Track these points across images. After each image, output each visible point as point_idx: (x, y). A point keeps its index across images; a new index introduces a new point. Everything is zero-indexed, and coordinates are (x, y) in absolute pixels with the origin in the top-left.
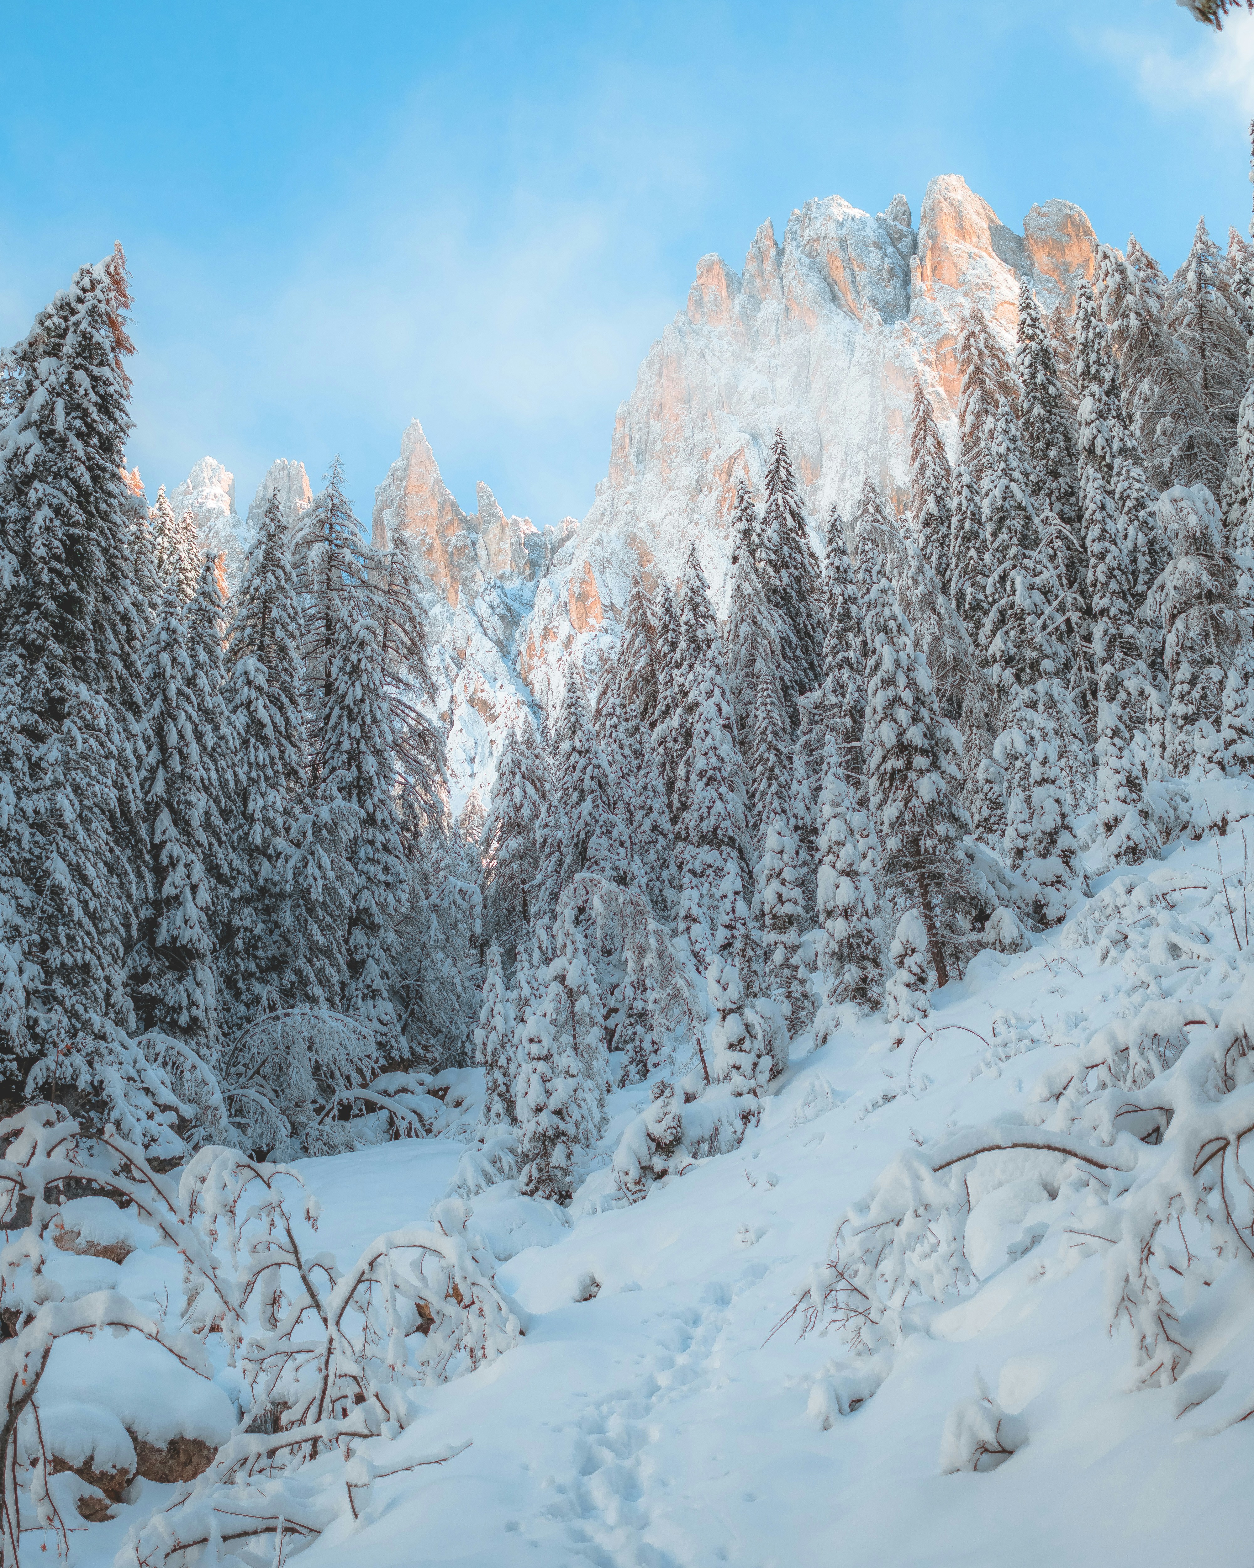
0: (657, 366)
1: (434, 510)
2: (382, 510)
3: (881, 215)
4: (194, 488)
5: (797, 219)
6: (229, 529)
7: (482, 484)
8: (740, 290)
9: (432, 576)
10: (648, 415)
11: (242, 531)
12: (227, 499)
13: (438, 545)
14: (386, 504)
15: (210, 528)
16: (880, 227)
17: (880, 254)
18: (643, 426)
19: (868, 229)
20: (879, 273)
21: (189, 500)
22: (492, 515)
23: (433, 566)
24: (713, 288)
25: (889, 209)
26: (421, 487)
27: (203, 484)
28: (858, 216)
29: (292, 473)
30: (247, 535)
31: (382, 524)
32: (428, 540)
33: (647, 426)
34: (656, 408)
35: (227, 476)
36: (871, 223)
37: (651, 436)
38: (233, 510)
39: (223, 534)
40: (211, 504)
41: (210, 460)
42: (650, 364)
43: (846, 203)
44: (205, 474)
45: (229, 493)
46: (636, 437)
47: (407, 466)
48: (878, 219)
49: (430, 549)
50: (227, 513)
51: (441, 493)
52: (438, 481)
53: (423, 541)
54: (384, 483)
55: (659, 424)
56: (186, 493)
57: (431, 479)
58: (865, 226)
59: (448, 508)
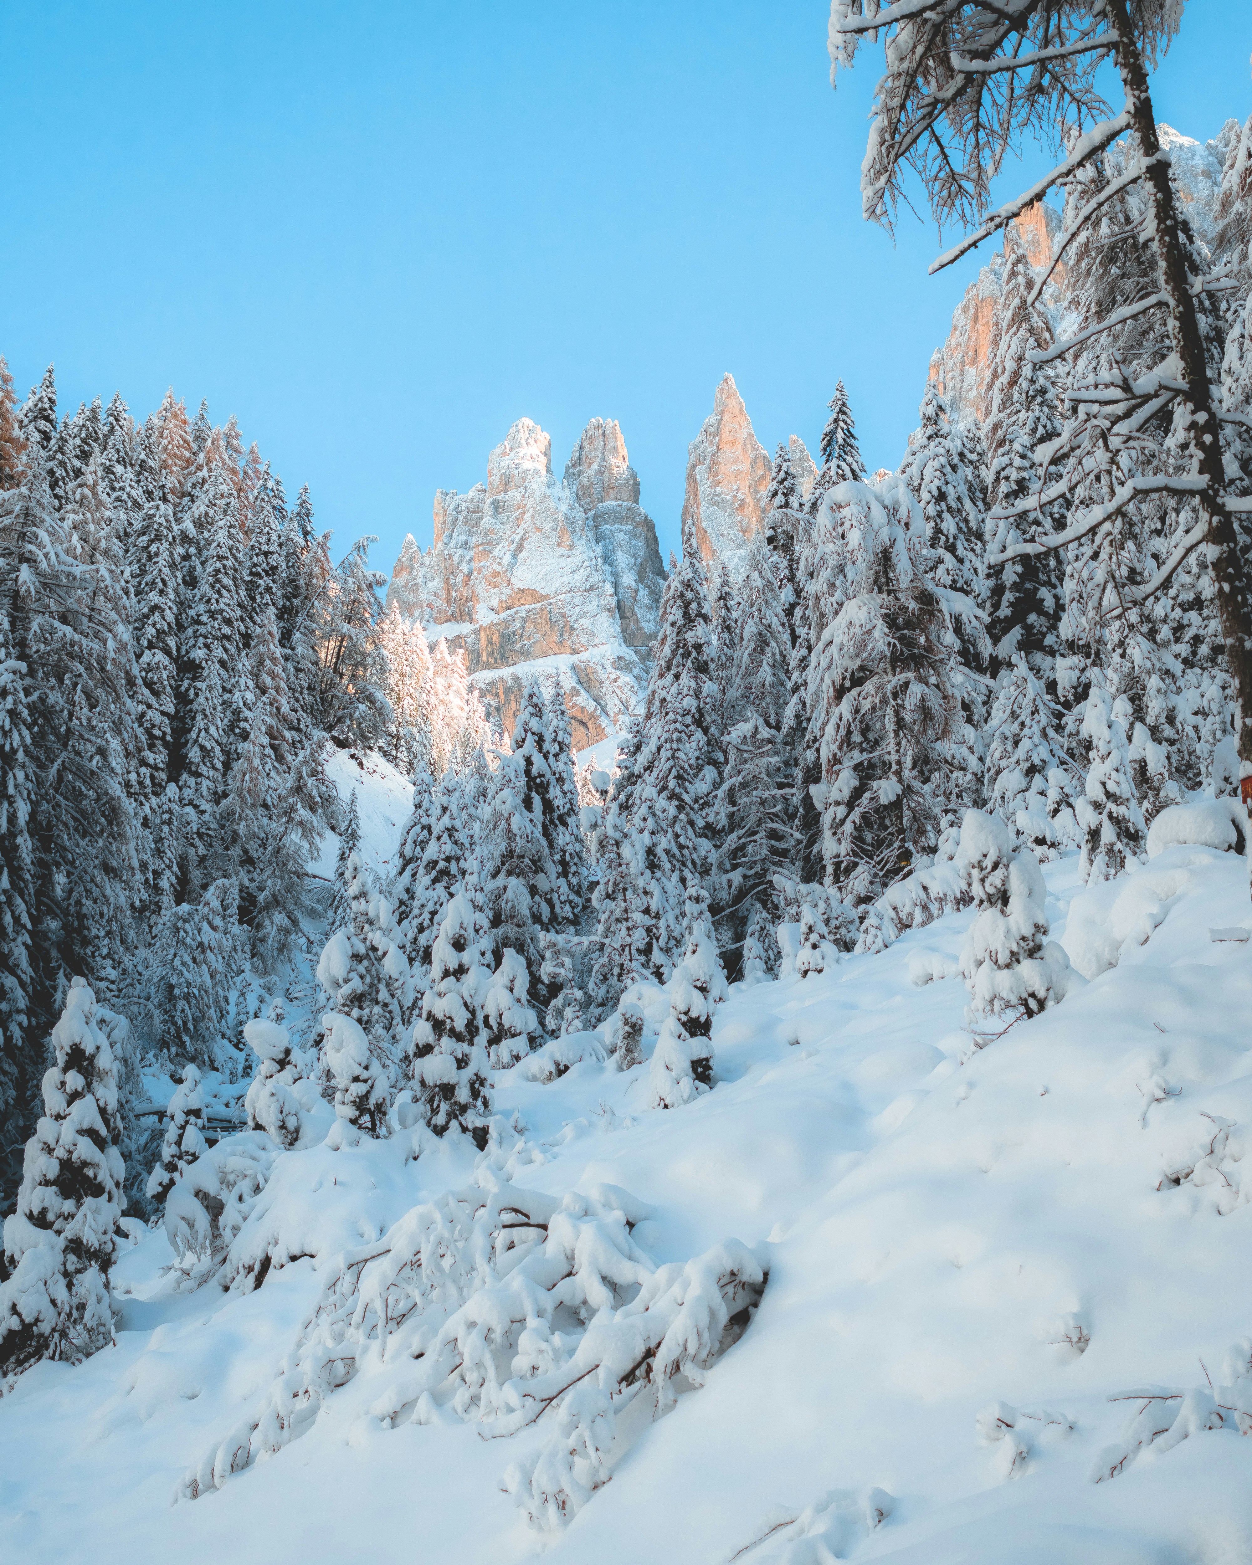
0: (972, 311)
1: (746, 466)
2: (695, 466)
3: (1211, 142)
4: (511, 449)
5: (1121, 151)
6: (543, 490)
7: (795, 437)
8: (1059, 228)
9: (744, 532)
10: (962, 362)
11: (556, 491)
12: (543, 459)
13: (750, 500)
14: (699, 461)
15: (526, 489)
16: (1210, 154)
17: (1209, 183)
18: (957, 373)
19: (1197, 158)
20: (1209, 203)
21: (506, 461)
22: (804, 469)
23: (745, 522)
24: (1031, 227)
25: (1220, 135)
26: (733, 442)
27: (520, 445)
28: (1186, 144)
29: (608, 432)
30: (561, 495)
31: (695, 481)
32: (740, 496)
33: (962, 373)
34: (970, 354)
35: (543, 437)
36: (1201, 150)
37: (965, 384)
38: (549, 470)
39: (537, 494)
40: (527, 465)
41: (527, 421)
42: (965, 310)
43: (1173, 131)
44: (521, 435)
45: (545, 454)
46: (950, 385)
47: (720, 422)
48: (1209, 146)
49: (742, 505)
50: (544, 472)
51: (754, 448)
52: (750, 436)
53: (735, 496)
54: (697, 440)
55: (974, 371)
56: (504, 454)
57: (743, 434)
58: (1193, 155)
59: (760, 463)
